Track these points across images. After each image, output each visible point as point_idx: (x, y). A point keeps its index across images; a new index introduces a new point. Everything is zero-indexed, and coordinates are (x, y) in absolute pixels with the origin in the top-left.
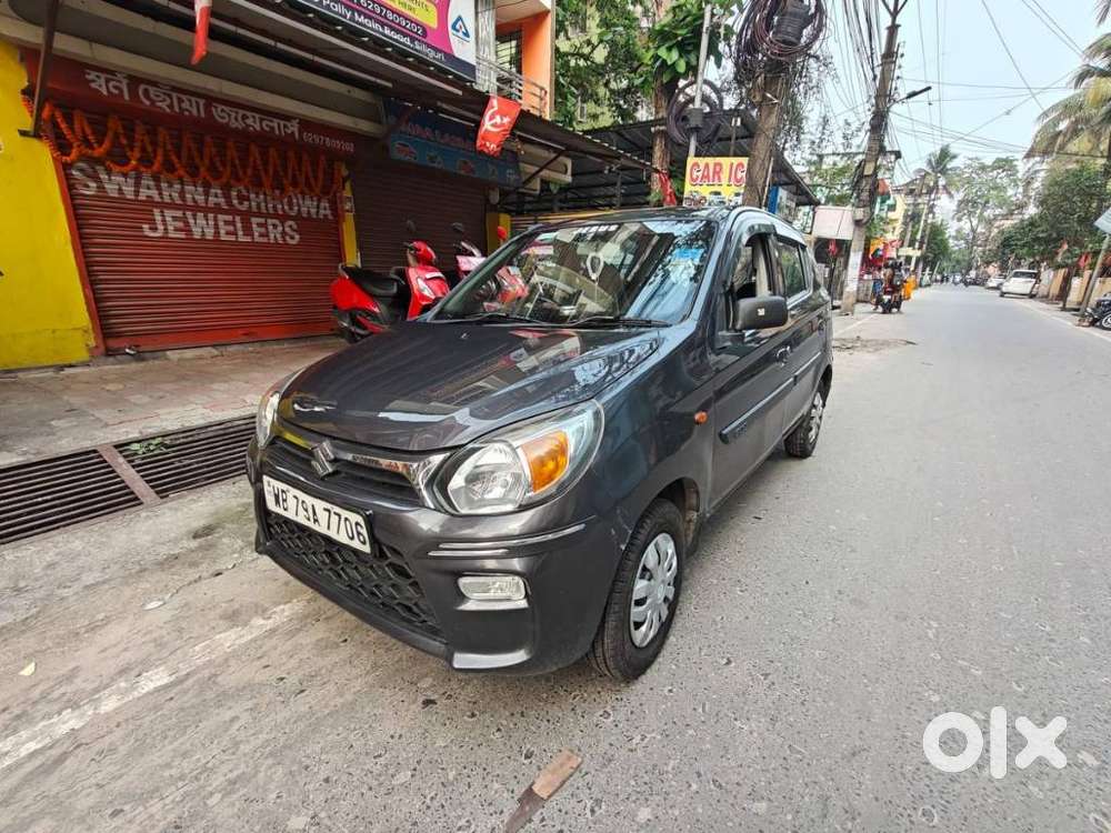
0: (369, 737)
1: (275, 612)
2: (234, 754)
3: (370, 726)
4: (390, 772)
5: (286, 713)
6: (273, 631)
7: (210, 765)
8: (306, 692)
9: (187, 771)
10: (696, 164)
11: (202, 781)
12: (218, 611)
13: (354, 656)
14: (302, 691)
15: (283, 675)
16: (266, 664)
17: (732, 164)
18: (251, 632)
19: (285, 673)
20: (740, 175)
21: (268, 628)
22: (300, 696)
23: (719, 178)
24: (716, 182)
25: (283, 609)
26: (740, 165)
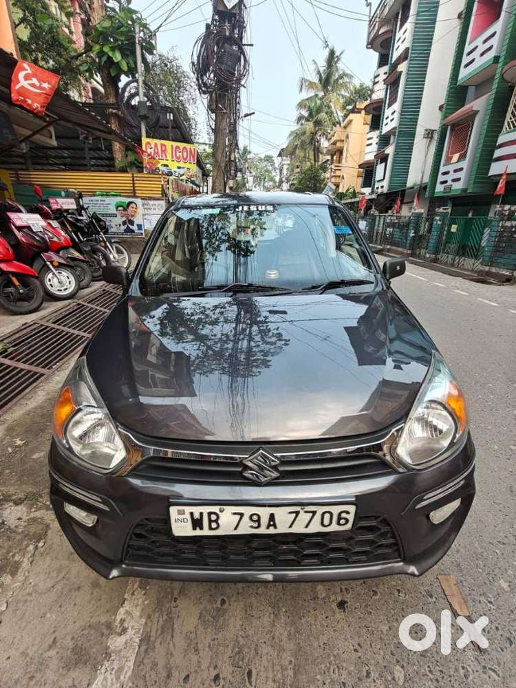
0: (344, 664)
1: (122, 621)
3: (334, 656)
4: (390, 678)
6: (145, 639)
8: (254, 672)
10: (148, 143)
12: (54, 664)
13: (247, 609)
14: (250, 673)
15: (214, 673)
16: (183, 675)
17: (172, 146)
18: (124, 657)
19: (211, 669)
20: (178, 154)
21: (137, 640)
22: (253, 679)
23: (165, 155)
24: (164, 158)
25: (127, 612)
26: (178, 147)
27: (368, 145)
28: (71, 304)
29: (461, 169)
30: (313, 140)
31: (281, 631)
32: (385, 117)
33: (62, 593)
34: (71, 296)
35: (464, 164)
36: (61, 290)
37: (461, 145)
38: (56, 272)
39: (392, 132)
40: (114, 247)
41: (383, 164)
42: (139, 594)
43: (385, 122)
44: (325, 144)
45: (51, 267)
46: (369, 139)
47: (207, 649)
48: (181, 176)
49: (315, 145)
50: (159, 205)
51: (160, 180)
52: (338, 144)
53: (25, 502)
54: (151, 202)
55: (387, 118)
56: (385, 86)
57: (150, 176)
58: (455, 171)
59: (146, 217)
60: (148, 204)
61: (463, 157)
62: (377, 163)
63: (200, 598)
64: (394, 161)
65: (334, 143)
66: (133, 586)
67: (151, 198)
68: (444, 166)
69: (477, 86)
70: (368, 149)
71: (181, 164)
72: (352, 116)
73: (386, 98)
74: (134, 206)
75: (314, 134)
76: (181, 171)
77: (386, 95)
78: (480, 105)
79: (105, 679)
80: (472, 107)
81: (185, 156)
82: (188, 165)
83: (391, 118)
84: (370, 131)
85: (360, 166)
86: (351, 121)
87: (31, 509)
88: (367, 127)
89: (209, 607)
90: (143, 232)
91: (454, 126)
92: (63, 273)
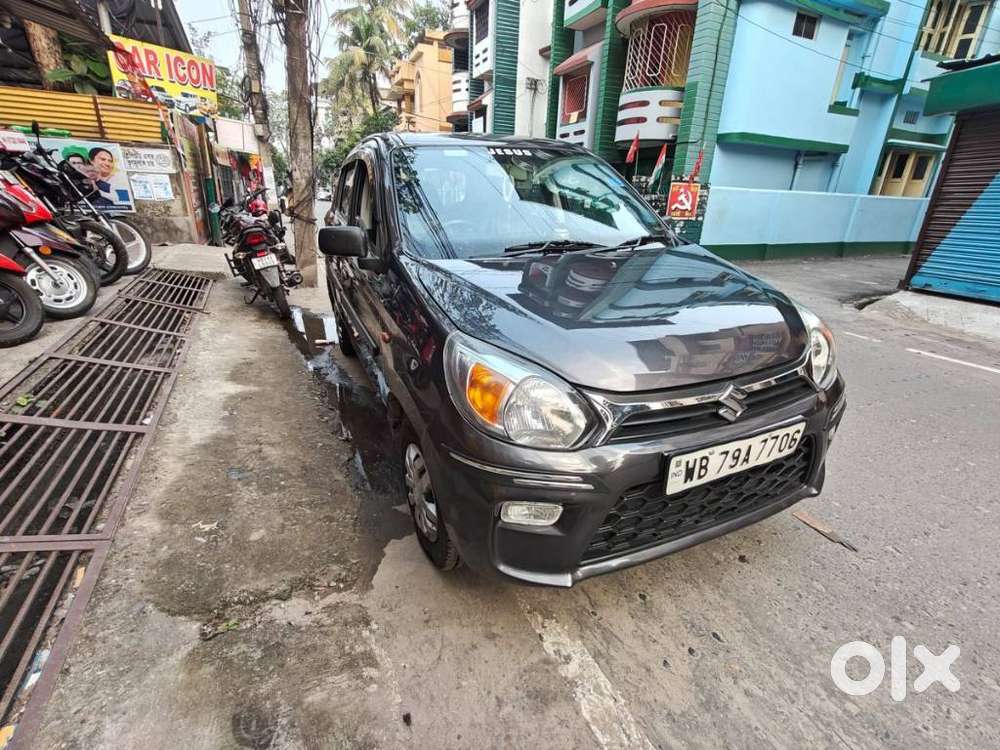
0: (779, 597)
1: (557, 652)
2: (796, 693)
3: (768, 595)
5: (745, 651)
6: (597, 655)
7: (811, 714)
8: (718, 633)
9: (820, 734)
11: (830, 719)
12: (520, 716)
13: (670, 593)
14: (715, 635)
15: (686, 649)
16: (661, 663)
17: (168, 56)
18: (590, 677)
19: (681, 648)
20: (182, 72)
21: (590, 659)
22: (722, 637)
23: (156, 69)
24: (154, 75)
25: (554, 644)
26: (178, 59)
27: (455, 91)
28: (90, 325)
29: (582, 132)
30: (367, 76)
31: (711, 595)
32: (474, 55)
33: (458, 658)
34: (83, 311)
35: (586, 125)
36: (60, 301)
37: (578, 102)
38: (46, 267)
39: (487, 76)
40: (114, 225)
41: (482, 119)
42: (551, 624)
43: (475, 62)
44: (383, 83)
45: (34, 256)
46: (455, 83)
47: (663, 636)
48: (192, 109)
49: (370, 83)
50: (158, 156)
51: (156, 113)
52: (407, 86)
53: (293, 594)
54: (143, 152)
55: (477, 56)
56: (468, 12)
57: (130, 104)
58: (576, 133)
59: (135, 177)
60: (136, 155)
61: (582, 116)
62: (472, 117)
63: (617, 603)
64: (496, 117)
65: (401, 83)
66: (537, 620)
67: (140, 144)
68: (561, 125)
69: (586, 32)
70: (456, 96)
71: (189, 89)
72: (421, 47)
73: (472, 28)
74: (107, 157)
75: (366, 68)
76: (192, 102)
77: (472, 24)
78: (594, 53)
79: (589, 701)
80: (586, 57)
81: (195, 77)
82: (200, 93)
83: (482, 57)
84: (455, 72)
85: (449, 119)
86: (420, 55)
87: (313, 598)
88: (450, 67)
89: (633, 606)
90: (131, 203)
91: (567, 77)
92: (59, 268)
